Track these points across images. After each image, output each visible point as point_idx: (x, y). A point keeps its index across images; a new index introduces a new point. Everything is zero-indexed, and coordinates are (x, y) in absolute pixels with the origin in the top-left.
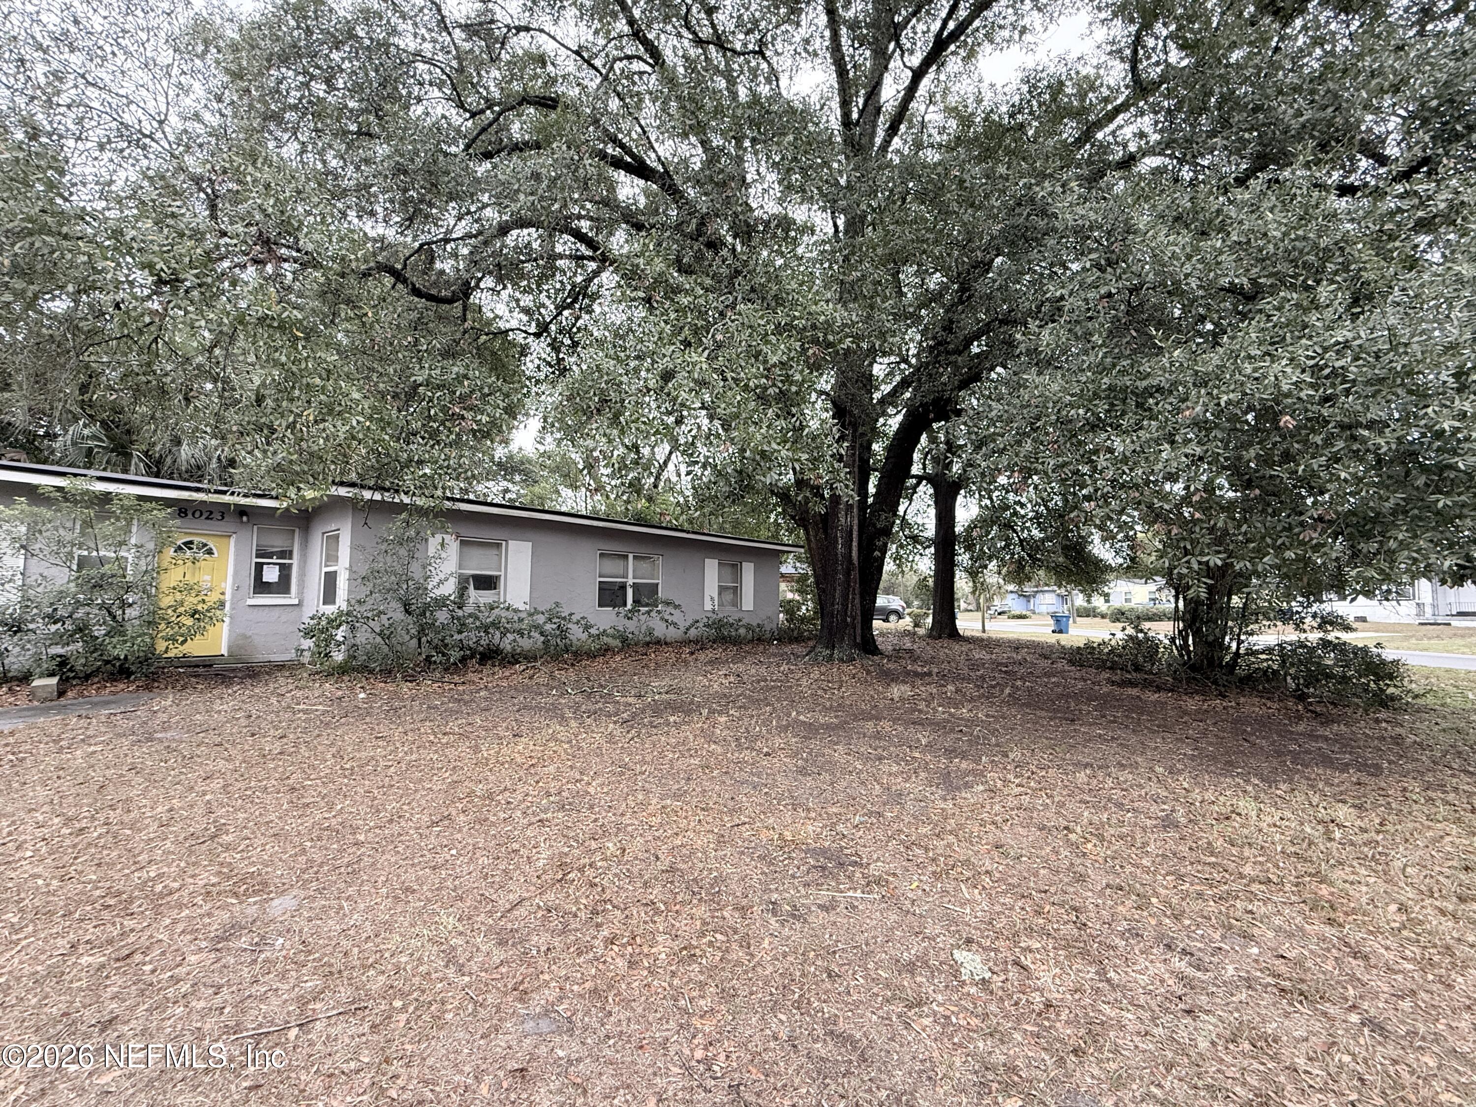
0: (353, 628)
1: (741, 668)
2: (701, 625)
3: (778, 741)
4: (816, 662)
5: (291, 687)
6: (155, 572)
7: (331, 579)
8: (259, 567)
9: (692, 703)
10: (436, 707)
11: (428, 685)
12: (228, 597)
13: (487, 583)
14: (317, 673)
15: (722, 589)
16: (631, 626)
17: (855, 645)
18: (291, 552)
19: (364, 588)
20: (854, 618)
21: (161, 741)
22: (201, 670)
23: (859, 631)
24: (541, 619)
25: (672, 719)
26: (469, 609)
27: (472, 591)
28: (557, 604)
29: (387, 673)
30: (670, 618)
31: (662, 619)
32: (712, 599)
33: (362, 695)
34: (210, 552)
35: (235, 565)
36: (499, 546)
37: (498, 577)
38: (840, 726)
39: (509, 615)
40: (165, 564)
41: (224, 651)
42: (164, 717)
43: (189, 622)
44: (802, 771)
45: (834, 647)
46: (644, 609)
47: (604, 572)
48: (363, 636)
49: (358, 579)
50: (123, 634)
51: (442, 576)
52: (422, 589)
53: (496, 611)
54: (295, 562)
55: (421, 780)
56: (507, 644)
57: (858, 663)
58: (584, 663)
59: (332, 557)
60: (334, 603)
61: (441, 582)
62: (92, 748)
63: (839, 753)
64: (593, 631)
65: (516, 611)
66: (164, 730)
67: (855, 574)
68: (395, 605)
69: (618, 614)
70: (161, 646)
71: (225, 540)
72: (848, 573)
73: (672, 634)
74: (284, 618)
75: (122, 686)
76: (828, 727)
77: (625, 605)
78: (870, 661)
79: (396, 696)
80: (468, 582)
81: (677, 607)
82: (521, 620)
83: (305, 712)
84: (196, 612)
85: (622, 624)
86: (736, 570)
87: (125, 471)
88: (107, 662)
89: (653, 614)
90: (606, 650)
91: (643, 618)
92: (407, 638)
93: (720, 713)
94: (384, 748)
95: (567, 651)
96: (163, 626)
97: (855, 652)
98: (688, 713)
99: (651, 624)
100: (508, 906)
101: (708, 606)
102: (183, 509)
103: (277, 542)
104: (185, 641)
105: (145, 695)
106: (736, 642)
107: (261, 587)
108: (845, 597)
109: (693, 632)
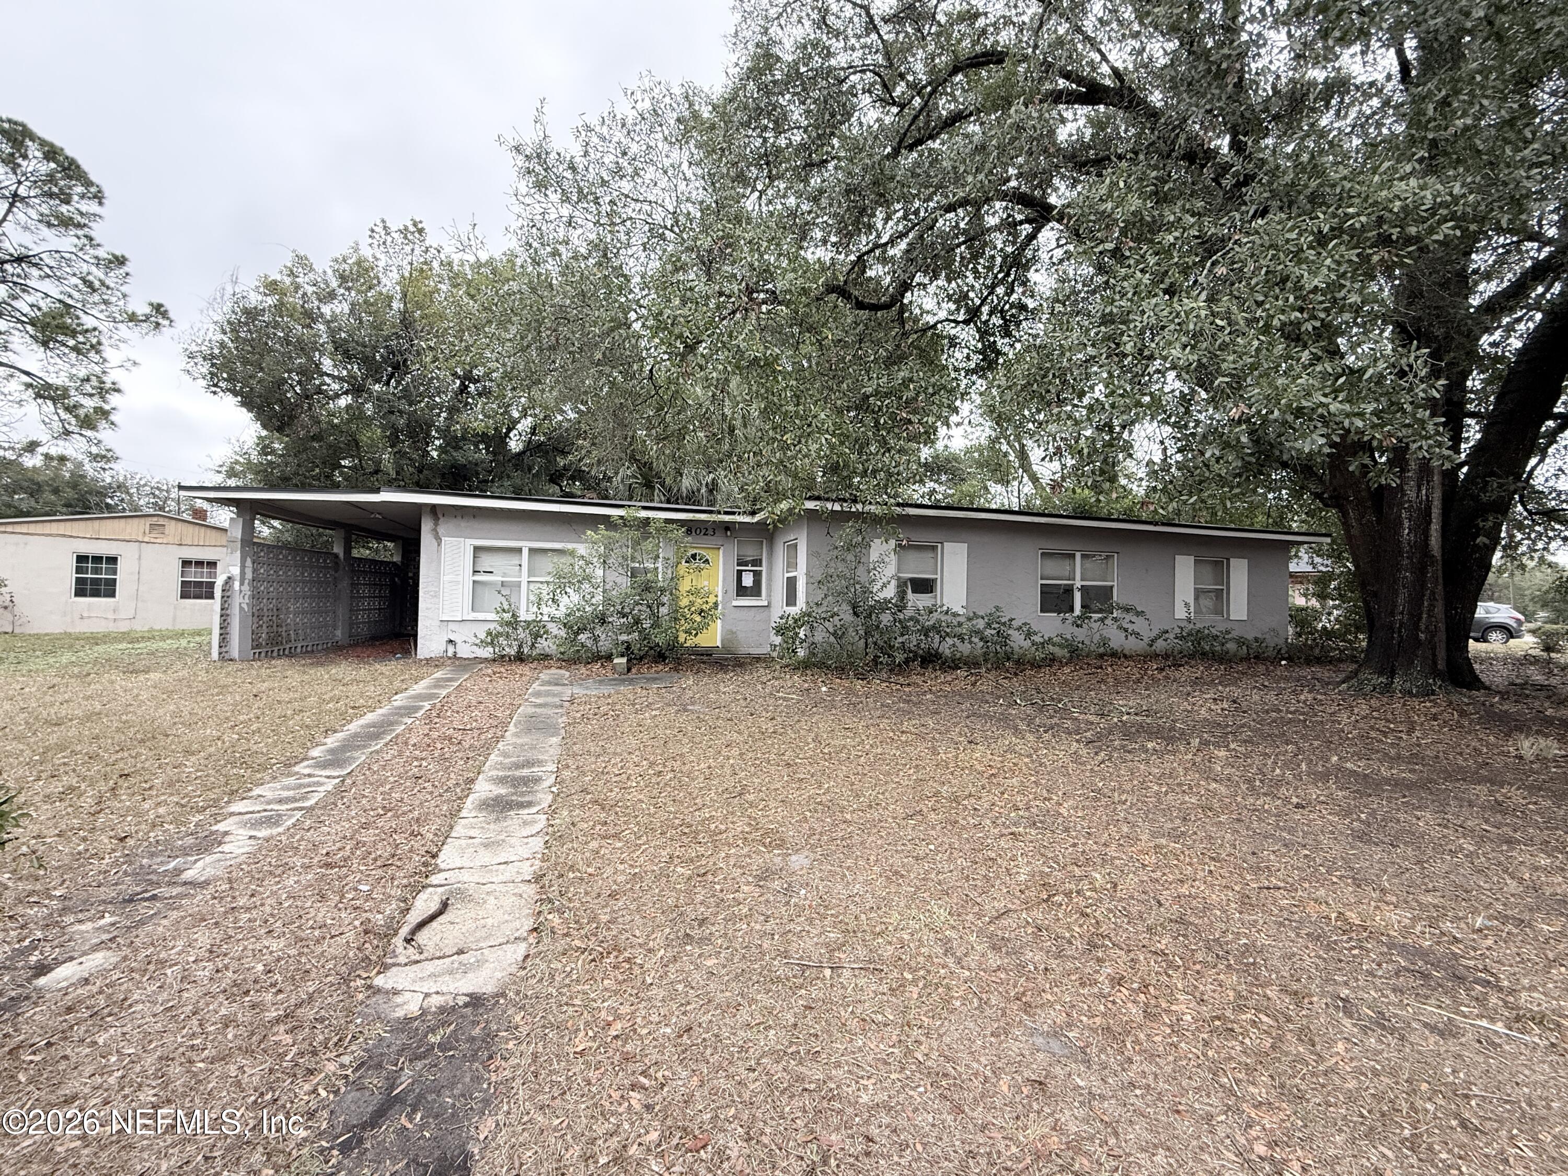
0: (812, 628)
1: (1237, 692)
2: (1171, 636)
3: (1314, 793)
4: (1360, 692)
5: (769, 677)
6: (675, 579)
7: (791, 584)
8: (740, 573)
9: (1172, 729)
10: (888, 706)
11: (877, 685)
12: (720, 599)
13: (924, 586)
14: (787, 666)
15: (1198, 593)
16: (1080, 634)
17: (1436, 673)
18: (761, 560)
19: (820, 591)
20: (1433, 634)
21: (692, 712)
22: (705, 658)
23: (1441, 654)
24: (981, 624)
25: (1150, 745)
26: (909, 613)
27: (910, 595)
28: (997, 608)
29: (841, 671)
30: (1130, 627)
31: (1120, 628)
32: (1187, 605)
33: (824, 689)
34: (707, 561)
35: (724, 572)
36: (934, 548)
37: (934, 581)
38: (1424, 785)
39: (949, 618)
40: (681, 573)
41: (719, 644)
42: (690, 694)
43: (698, 619)
44: (1362, 837)
45: (1392, 674)
46: (1096, 616)
47: (1046, 573)
48: (820, 636)
49: (815, 583)
50: (659, 626)
51: (885, 580)
52: (866, 591)
53: (935, 614)
54: (764, 569)
55: (888, 774)
56: (946, 648)
57: (1441, 698)
58: (1028, 672)
59: (792, 564)
60: (795, 605)
61: (884, 586)
62: (654, 713)
63: (1426, 821)
64: (1037, 639)
65: (955, 615)
66: (693, 704)
67: (1435, 572)
68: (846, 607)
69: (1064, 620)
70: (682, 637)
71: (716, 552)
72: (1420, 570)
73: (1132, 645)
74: (758, 618)
75: (661, 667)
76: (1397, 784)
77: (1072, 610)
78: (1463, 697)
79: (850, 692)
80: (905, 584)
81: (1139, 614)
82: (960, 624)
83: (784, 699)
84: (702, 611)
85: (1069, 631)
86: (1220, 569)
87: (652, 501)
88: (651, 648)
89: (1109, 622)
90: (1052, 660)
91: (1095, 626)
92: (857, 638)
93: (1217, 746)
94: (853, 739)
95: (1009, 659)
96: (683, 622)
97: (1436, 684)
98: (1170, 740)
99: (1104, 633)
100: (996, 914)
101: (1180, 613)
102: (691, 528)
103: (750, 553)
104: (696, 635)
105: (676, 676)
106: (1223, 659)
107: (742, 591)
108: (1416, 601)
109: (1160, 645)
